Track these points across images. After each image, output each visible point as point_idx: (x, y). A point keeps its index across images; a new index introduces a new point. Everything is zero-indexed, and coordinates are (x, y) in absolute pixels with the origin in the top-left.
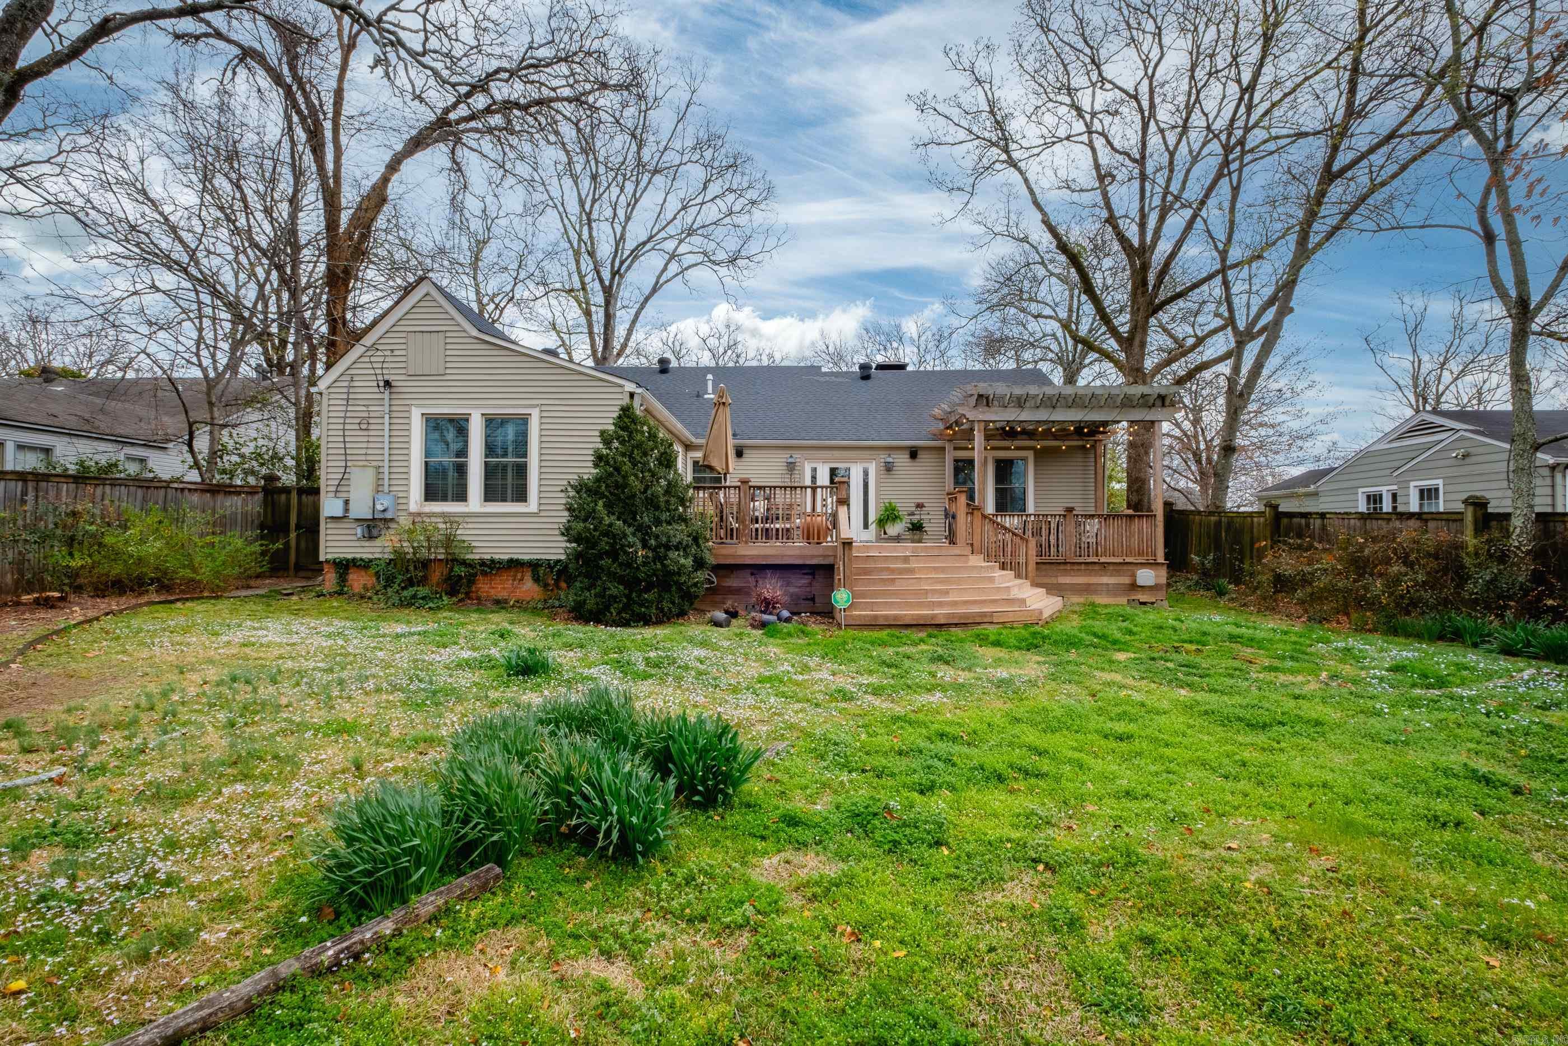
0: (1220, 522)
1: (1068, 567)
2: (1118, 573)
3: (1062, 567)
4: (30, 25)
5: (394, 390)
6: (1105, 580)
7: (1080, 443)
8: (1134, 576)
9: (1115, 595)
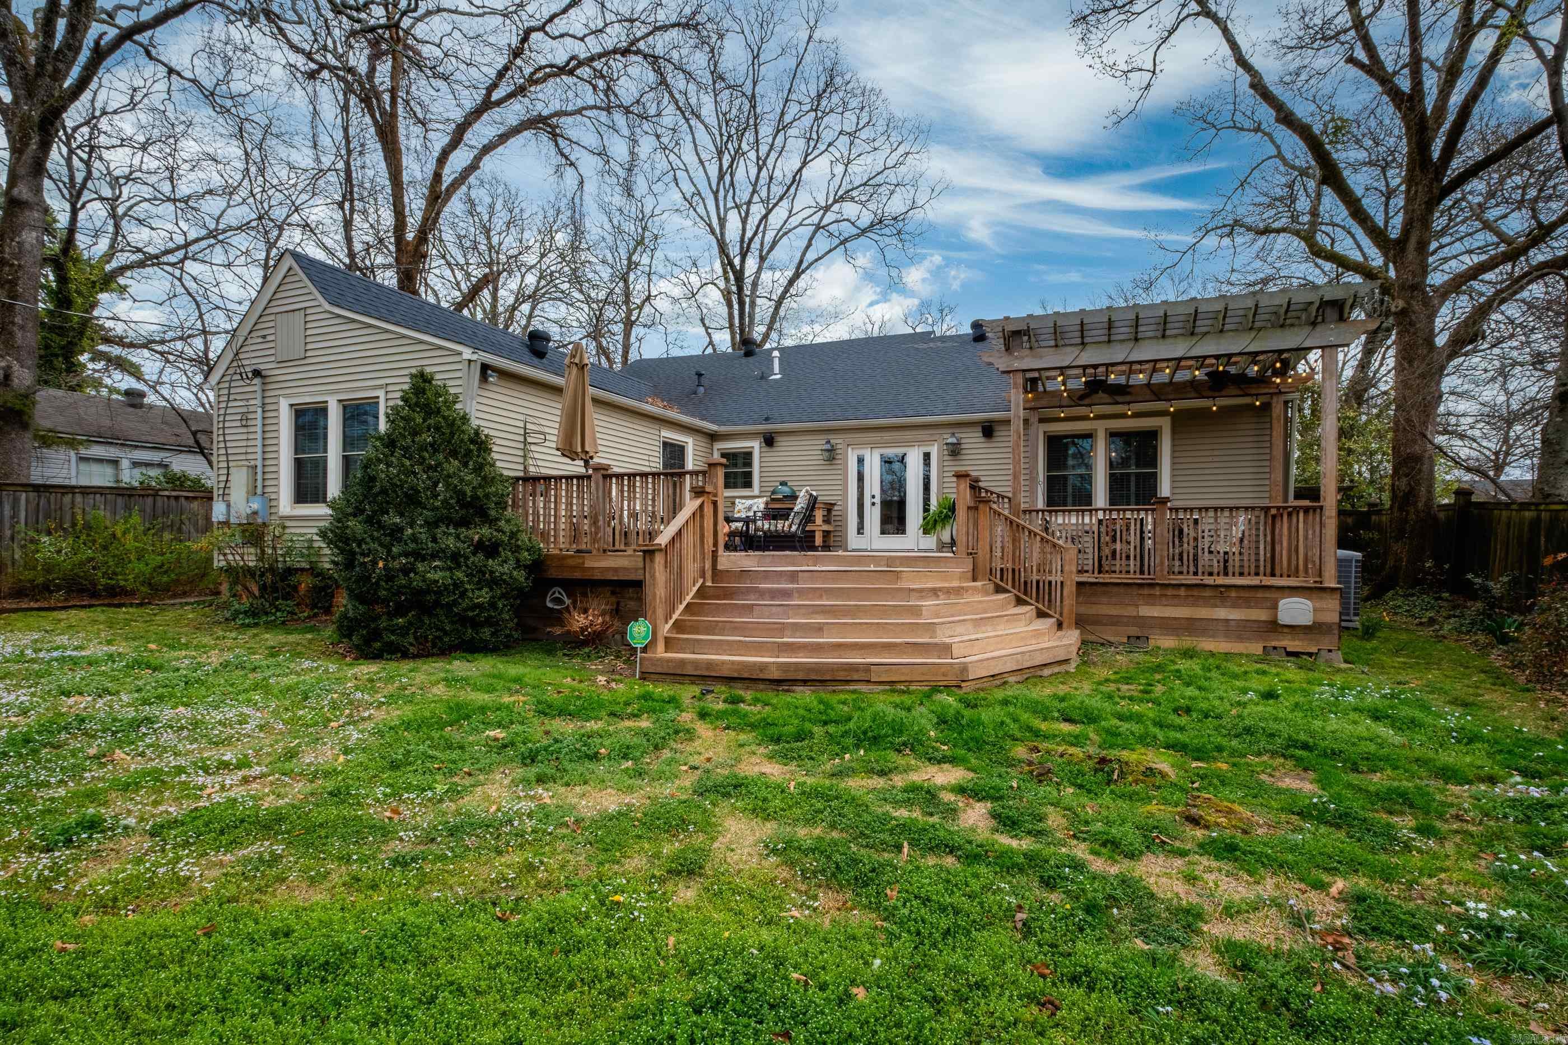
0: (1539, 518)
1: (1157, 591)
2: (1247, 604)
3: (1146, 591)
4: (61, 66)
5: (268, 380)
6: (1222, 613)
7: (1247, 400)
8: (1275, 607)
9: (1240, 639)
